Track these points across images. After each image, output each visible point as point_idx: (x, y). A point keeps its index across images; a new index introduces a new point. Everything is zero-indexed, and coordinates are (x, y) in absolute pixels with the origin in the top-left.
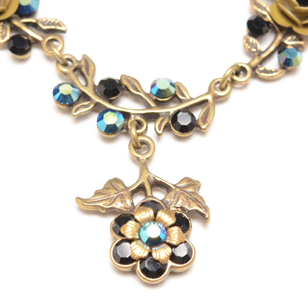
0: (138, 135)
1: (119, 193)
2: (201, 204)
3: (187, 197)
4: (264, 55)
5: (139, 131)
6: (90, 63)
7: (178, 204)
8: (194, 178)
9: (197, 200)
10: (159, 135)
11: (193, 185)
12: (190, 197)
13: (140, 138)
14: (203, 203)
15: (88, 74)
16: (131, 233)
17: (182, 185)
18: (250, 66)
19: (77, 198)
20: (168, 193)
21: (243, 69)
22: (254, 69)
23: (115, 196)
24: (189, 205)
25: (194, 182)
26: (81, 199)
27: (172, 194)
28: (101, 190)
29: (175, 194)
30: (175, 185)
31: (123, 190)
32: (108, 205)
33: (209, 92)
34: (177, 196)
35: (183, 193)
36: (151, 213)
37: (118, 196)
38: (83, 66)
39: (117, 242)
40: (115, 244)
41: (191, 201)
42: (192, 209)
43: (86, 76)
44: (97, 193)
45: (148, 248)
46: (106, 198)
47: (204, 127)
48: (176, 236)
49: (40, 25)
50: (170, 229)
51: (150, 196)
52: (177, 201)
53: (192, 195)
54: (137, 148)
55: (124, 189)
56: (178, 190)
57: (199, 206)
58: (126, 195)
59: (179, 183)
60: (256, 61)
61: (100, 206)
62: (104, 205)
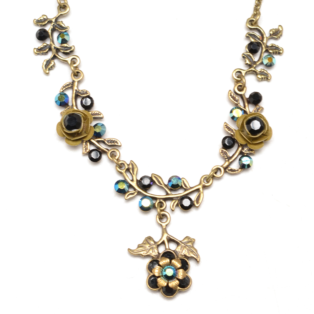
0: (161, 211)
1: (151, 246)
2: (195, 253)
3: (187, 249)
4: (231, 161)
5: (162, 209)
6: (135, 166)
7: (183, 253)
8: (192, 237)
9: (193, 251)
10: (173, 211)
11: (191, 241)
12: (189, 249)
13: (162, 213)
14: (196, 253)
15: (134, 174)
16: (158, 273)
17: (185, 241)
18: (223, 168)
19: (129, 249)
20: (178, 246)
21: (219, 169)
22: (225, 169)
23: (149, 248)
24: (189, 254)
25: (191, 239)
26: (131, 250)
27: (180, 247)
28: (141, 244)
29: (181, 247)
30: (181, 241)
31: (153, 245)
32: (145, 254)
33: (200, 184)
34: (182, 249)
35: (185, 247)
36: (168, 260)
37: (151, 248)
38: (131, 168)
39: (150, 276)
40: (149, 277)
41: (190, 251)
42: (190, 256)
43: (133, 175)
44: (139, 246)
45: (167, 281)
46: (144, 249)
47: (197, 205)
48: (182, 274)
49: (106, 142)
50: (178, 271)
51: (168, 249)
52: (182, 251)
53: (190, 248)
54: (161, 219)
55: (154, 243)
56: (183, 245)
57: (194, 255)
58: (155, 247)
59: (183, 240)
60: (227, 163)
61: (141, 254)
62: (143, 253)
